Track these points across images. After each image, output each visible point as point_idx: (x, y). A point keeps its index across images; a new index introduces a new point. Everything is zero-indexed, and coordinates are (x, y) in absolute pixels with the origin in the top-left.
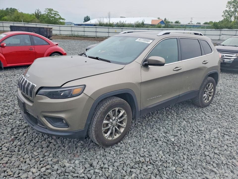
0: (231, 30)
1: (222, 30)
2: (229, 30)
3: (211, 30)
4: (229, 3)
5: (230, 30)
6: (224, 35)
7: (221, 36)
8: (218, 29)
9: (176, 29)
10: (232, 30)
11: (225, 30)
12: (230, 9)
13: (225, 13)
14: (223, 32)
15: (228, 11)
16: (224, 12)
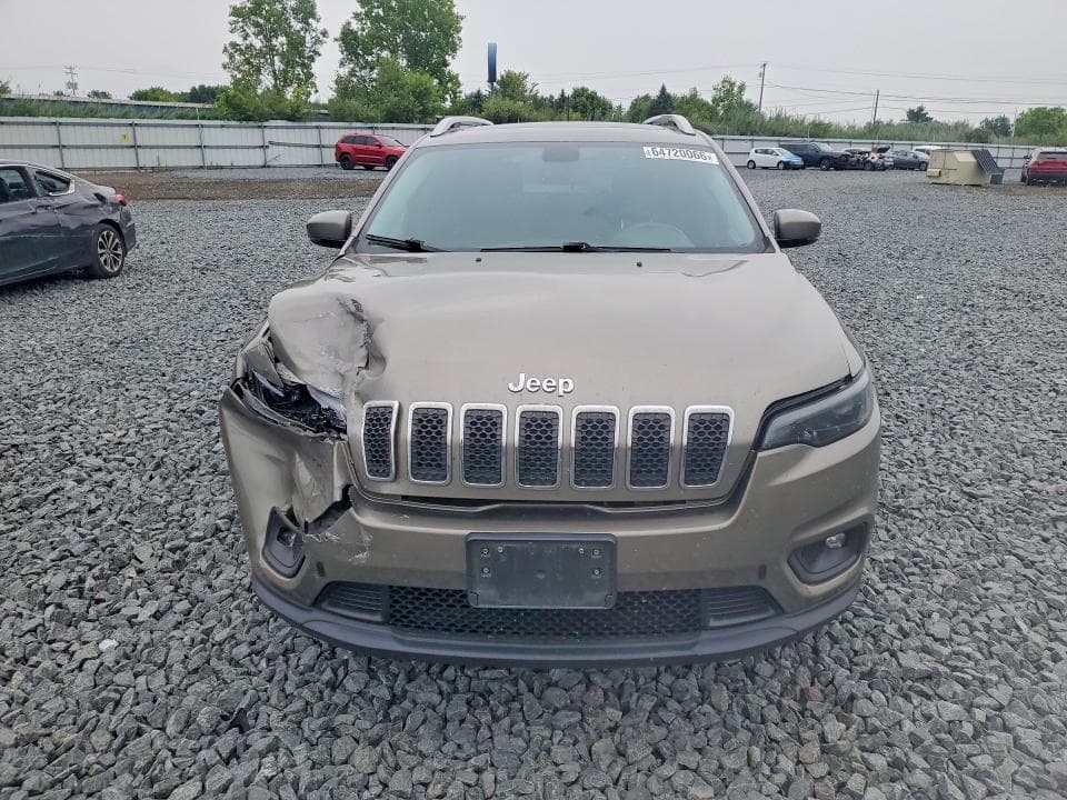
0: (300, 128)
1: (266, 124)
2: (290, 124)
3: (222, 126)
4: (236, 12)
5: (296, 124)
6: (278, 144)
7: (269, 151)
8: (251, 123)
9: (53, 120)
10: (302, 124)
11: (276, 127)
12: (245, 39)
13: (231, 57)
14: (271, 135)
15: (243, 47)
16: (225, 50)
